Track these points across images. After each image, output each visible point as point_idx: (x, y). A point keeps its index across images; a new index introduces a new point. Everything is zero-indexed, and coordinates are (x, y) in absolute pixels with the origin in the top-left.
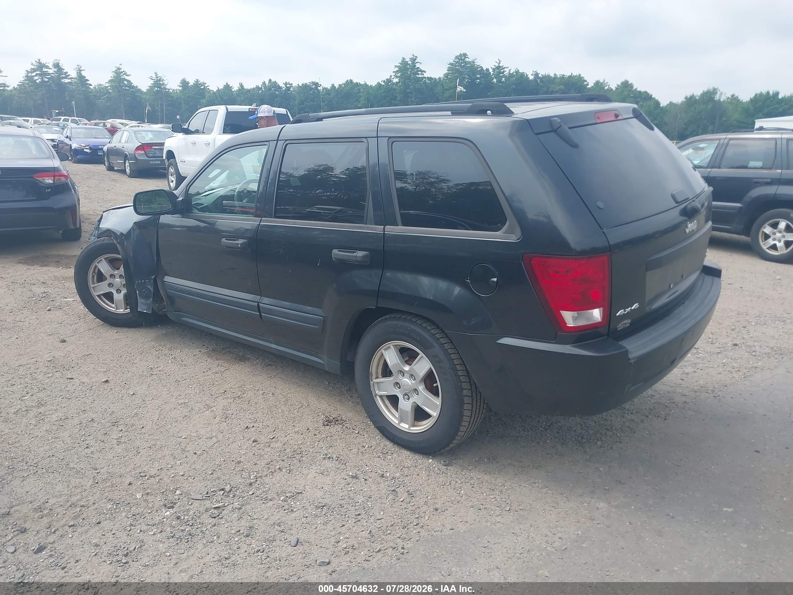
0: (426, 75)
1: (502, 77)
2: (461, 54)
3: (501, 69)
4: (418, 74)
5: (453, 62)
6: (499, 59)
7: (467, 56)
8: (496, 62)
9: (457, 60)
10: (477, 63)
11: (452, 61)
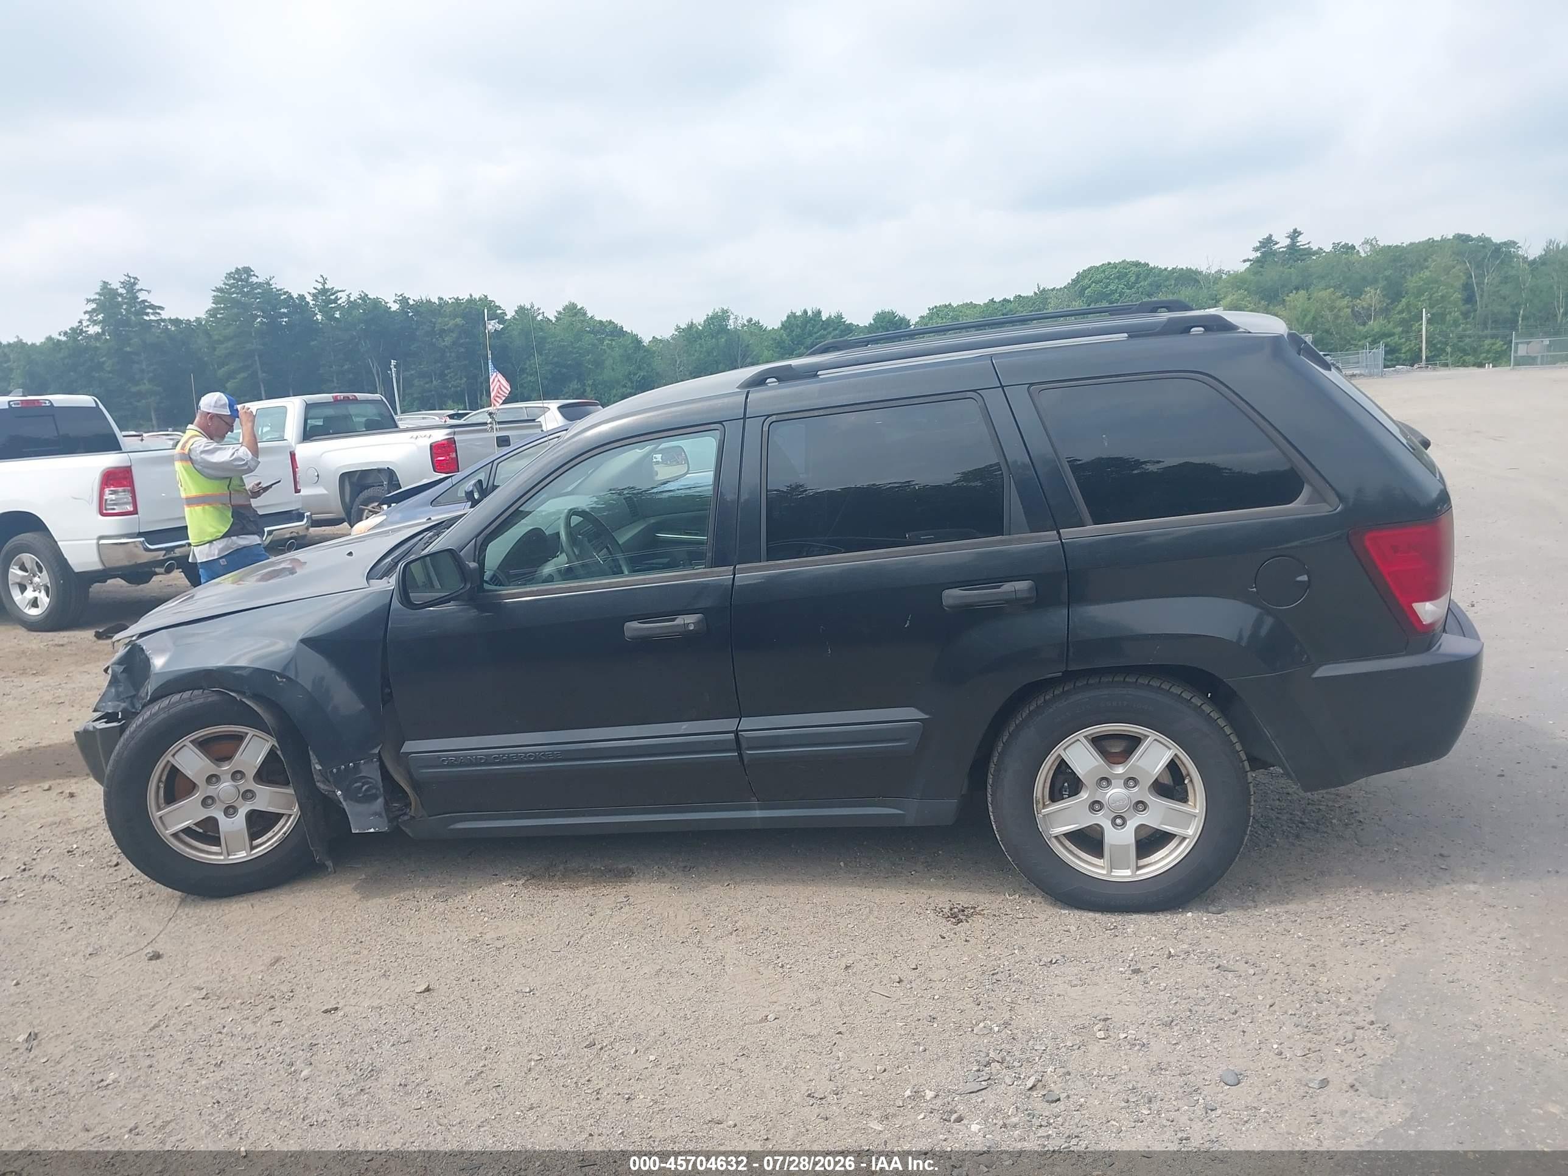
0: (165, 315)
1: (334, 309)
2: (237, 270)
3: (329, 293)
4: (147, 314)
5: (224, 286)
6: (322, 276)
7: (252, 273)
8: (317, 281)
9: (232, 281)
10: (277, 284)
11: (221, 285)
